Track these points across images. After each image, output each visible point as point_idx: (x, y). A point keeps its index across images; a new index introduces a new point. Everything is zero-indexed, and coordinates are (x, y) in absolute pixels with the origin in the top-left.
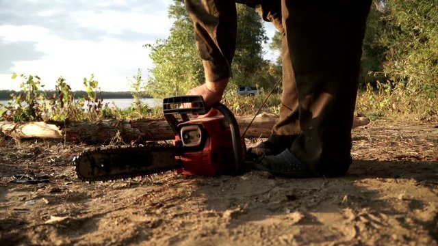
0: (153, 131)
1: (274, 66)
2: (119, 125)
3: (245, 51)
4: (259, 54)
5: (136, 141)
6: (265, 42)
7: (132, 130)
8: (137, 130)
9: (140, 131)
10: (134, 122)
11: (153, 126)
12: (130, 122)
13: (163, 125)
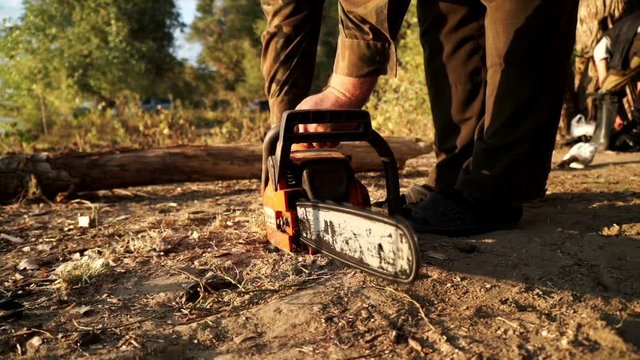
0: (95, 173)
1: (192, 68)
2: (25, 165)
3: (151, 43)
4: (171, 50)
5: (66, 194)
6: (182, 31)
7: (53, 174)
8: (64, 174)
9: (70, 174)
10: (56, 158)
11: (94, 165)
12: (48, 159)
13: (113, 163)
